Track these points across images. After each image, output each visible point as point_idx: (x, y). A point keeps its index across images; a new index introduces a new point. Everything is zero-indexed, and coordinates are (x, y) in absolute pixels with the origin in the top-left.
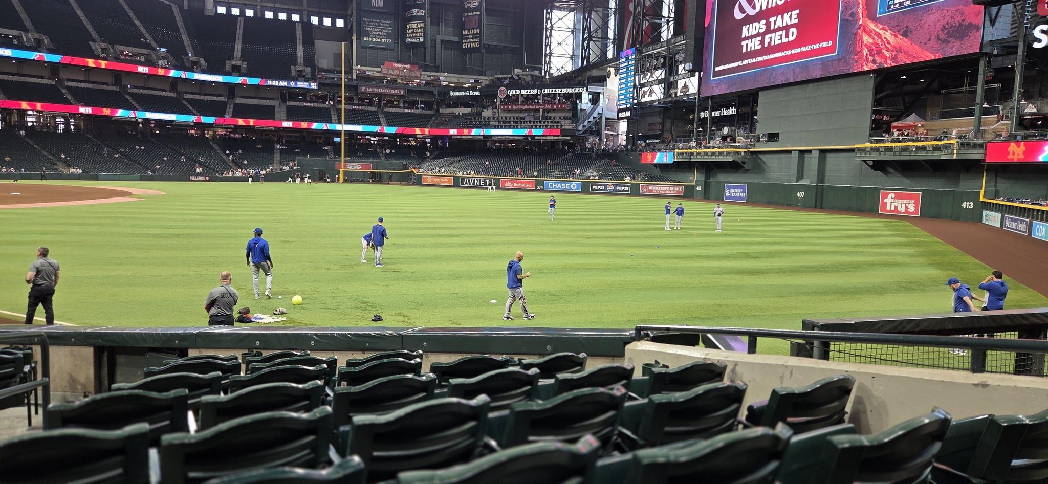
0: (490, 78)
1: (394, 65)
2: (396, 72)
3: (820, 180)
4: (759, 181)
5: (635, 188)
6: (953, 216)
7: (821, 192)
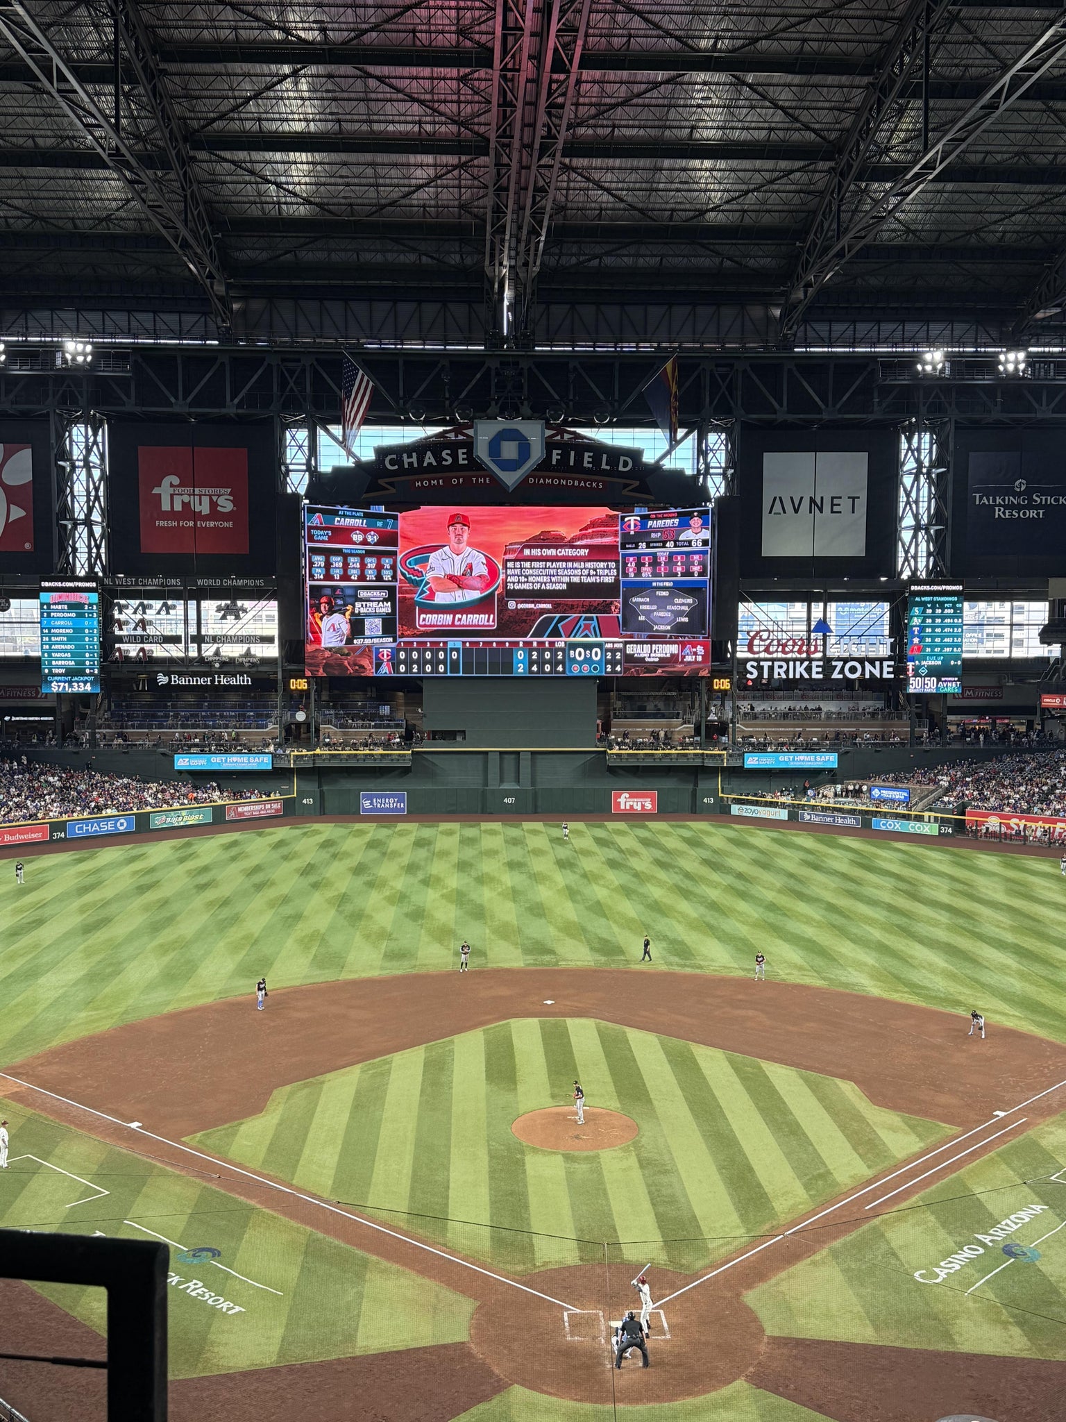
3: (533, 783)
4: (429, 786)
5: (219, 812)
6: (695, 810)
7: (535, 795)
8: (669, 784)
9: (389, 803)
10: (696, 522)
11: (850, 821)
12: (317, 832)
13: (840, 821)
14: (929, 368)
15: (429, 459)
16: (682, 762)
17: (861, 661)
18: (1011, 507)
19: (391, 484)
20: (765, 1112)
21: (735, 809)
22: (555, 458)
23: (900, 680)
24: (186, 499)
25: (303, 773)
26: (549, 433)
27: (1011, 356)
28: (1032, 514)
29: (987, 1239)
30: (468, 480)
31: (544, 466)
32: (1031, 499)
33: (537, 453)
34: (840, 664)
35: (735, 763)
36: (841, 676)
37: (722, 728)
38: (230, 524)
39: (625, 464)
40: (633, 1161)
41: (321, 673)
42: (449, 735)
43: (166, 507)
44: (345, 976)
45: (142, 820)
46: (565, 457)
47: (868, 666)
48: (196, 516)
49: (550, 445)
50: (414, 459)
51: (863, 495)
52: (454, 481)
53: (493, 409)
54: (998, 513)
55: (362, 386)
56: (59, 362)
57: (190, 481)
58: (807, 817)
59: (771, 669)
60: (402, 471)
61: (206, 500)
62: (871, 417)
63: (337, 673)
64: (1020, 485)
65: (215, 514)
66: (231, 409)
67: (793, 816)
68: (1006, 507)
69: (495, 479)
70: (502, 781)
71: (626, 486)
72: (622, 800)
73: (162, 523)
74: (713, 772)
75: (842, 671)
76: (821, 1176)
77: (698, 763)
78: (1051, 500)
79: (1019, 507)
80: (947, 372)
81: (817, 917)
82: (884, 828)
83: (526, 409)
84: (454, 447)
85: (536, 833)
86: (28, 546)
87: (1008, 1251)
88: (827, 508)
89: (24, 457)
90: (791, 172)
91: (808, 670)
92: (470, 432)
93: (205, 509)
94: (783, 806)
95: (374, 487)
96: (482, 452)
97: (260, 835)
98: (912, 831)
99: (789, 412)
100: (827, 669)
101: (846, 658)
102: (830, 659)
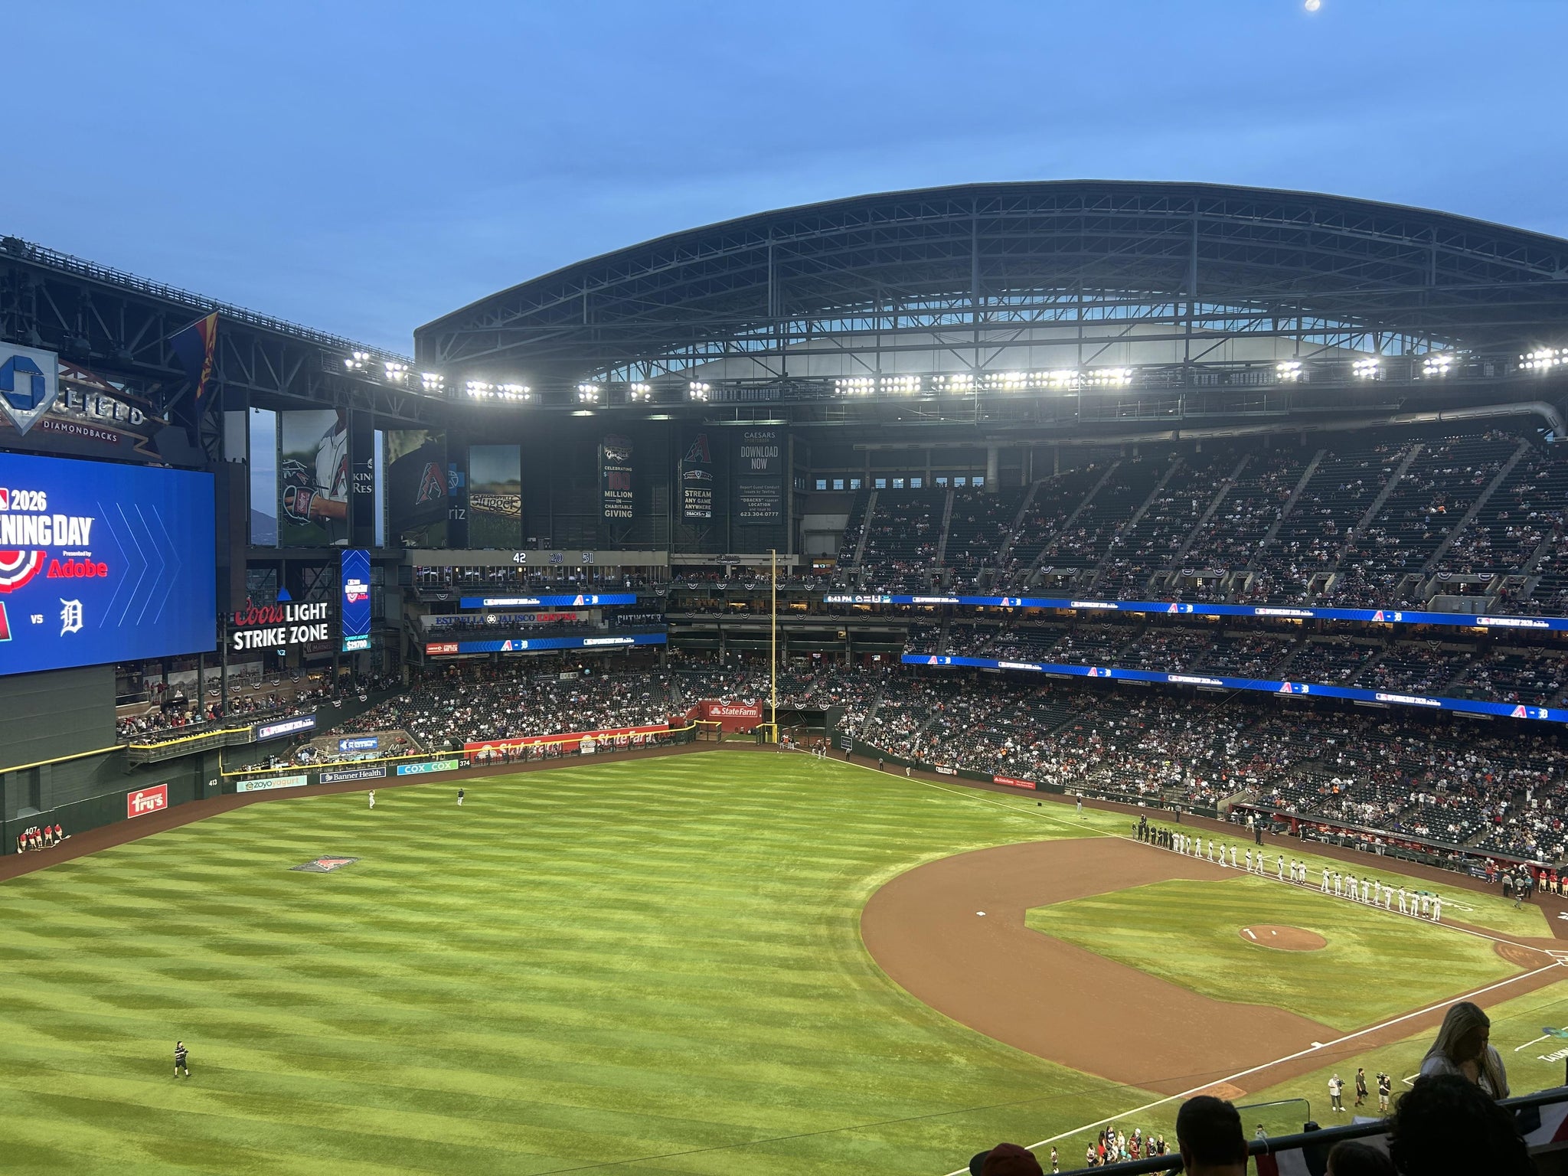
8: (175, 773)
13: (365, 775)
17: (307, 623)
21: (242, 787)
26: (63, 368)
34: (294, 629)
36: (296, 641)
39: (138, 417)
47: (312, 629)
49: (65, 385)
58: (329, 778)
59: (251, 637)
71: (138, 441)
74: (214, 753)
75: (296, 638)
82: (408, 773)
83: (35, 336)
91: (276, 636)
98: (435, 770)
100: (288, 634)
101: (299, 623)
102: (288, 625)
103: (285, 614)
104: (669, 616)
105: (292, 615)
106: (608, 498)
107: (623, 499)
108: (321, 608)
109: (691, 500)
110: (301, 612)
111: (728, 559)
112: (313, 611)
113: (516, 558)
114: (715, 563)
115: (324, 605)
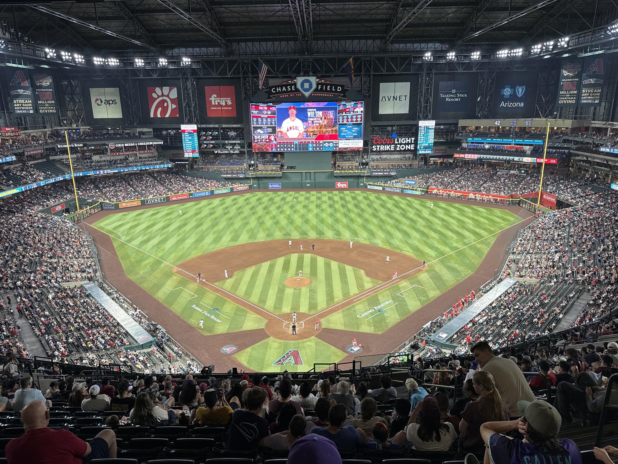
0: (50, 129)
1: (7, 129)
2: (9, 134)
3: (315, 180)
4: (287, 181)
5: (232, 189)
6: (358, 187)
7: (315, 183)
8: (351, 180)
9: (277, 186)
10: (359, 105)
11: (398, 191)
12: (257, 195)
13: (396, 190)
14: (426, 58)
15: (284, 89)
16: (355, 174)
17: (405, 144)
18: (451, 98)
19: (274, 97)
20: (341, 278)
21: (369, 187)
22: (319, 87)
23: (416, 149)
24: (219, 101)
25: (253, 178)
26: (318, 80)
27: (451, 54)
28: (457, 100)
29: (376, 308)
30: (295, 95)
31: (316, 90)
32: (457, 95)
33: (314, 86)
34: (399, 146)
35: (369, 174)
37: (367, 164)
38: (231, 108)
39: (339, 89)
40: (309, 290)
41: (257, 151)
42: (292, 168)
43: (213, 104)
44: (256, 241)
45: (212, 192)
46: (322, 87)
47: (407, 146)
48: (221, 106)
49: (318, 84)
50: (280, 89)
51: (408, 95)
52: (291, 95)
53: (302, 74)
54: (447, 99)
55: (265, 68)
56: (182, 64)
57: (219, 96)
58: (388, 189)
59: (380, 147)
60: (276, 93)
61: (224, 101)
62: (410, 73)
63: (261, 151)
64: (454, 91)
65: (227, 105)
66: (228, 76)
67: (383, 189)
68: (449, 98)
69: (303, 95)
70: (306, 180)
71: (340, 95)
72: (338, 185)
73: (212, 108)
74: (363, 177)
75: (399, 148)
76: (347, 293)
77: (359, 174)
78: (462, 96)
79: (453, 98)
80: (432, 59)
81: (376, 223)
82: (406, 193)
83: (311, 73)
84: (291, 85)
85: (314, 195)
86: (178, 116)
87: (379, 311)
88: (398, 99)
89: (175, 90)
90: (384, 4)
91: (390, 148)
92: (295, 81)
93: (224, 104)
94: (381, 186)
95: (269, 97)
96: (299, 86)
97: (242, 196)
98: (414, 194)
99: (387, 71)
100: (396, 147)
101: (401, 144)
102: (397, 144)
103: (394, 141)
104: (571, 151)
105: (398, 141)
106: (562, 94)
107: (571, 94)
108: (411, 140)
109: (585, 95)
110: (402, 140)
111: (609, 125)
112: (407, 141)
113: (496, 123)
114: (605, 126)
115: (413, 139)
